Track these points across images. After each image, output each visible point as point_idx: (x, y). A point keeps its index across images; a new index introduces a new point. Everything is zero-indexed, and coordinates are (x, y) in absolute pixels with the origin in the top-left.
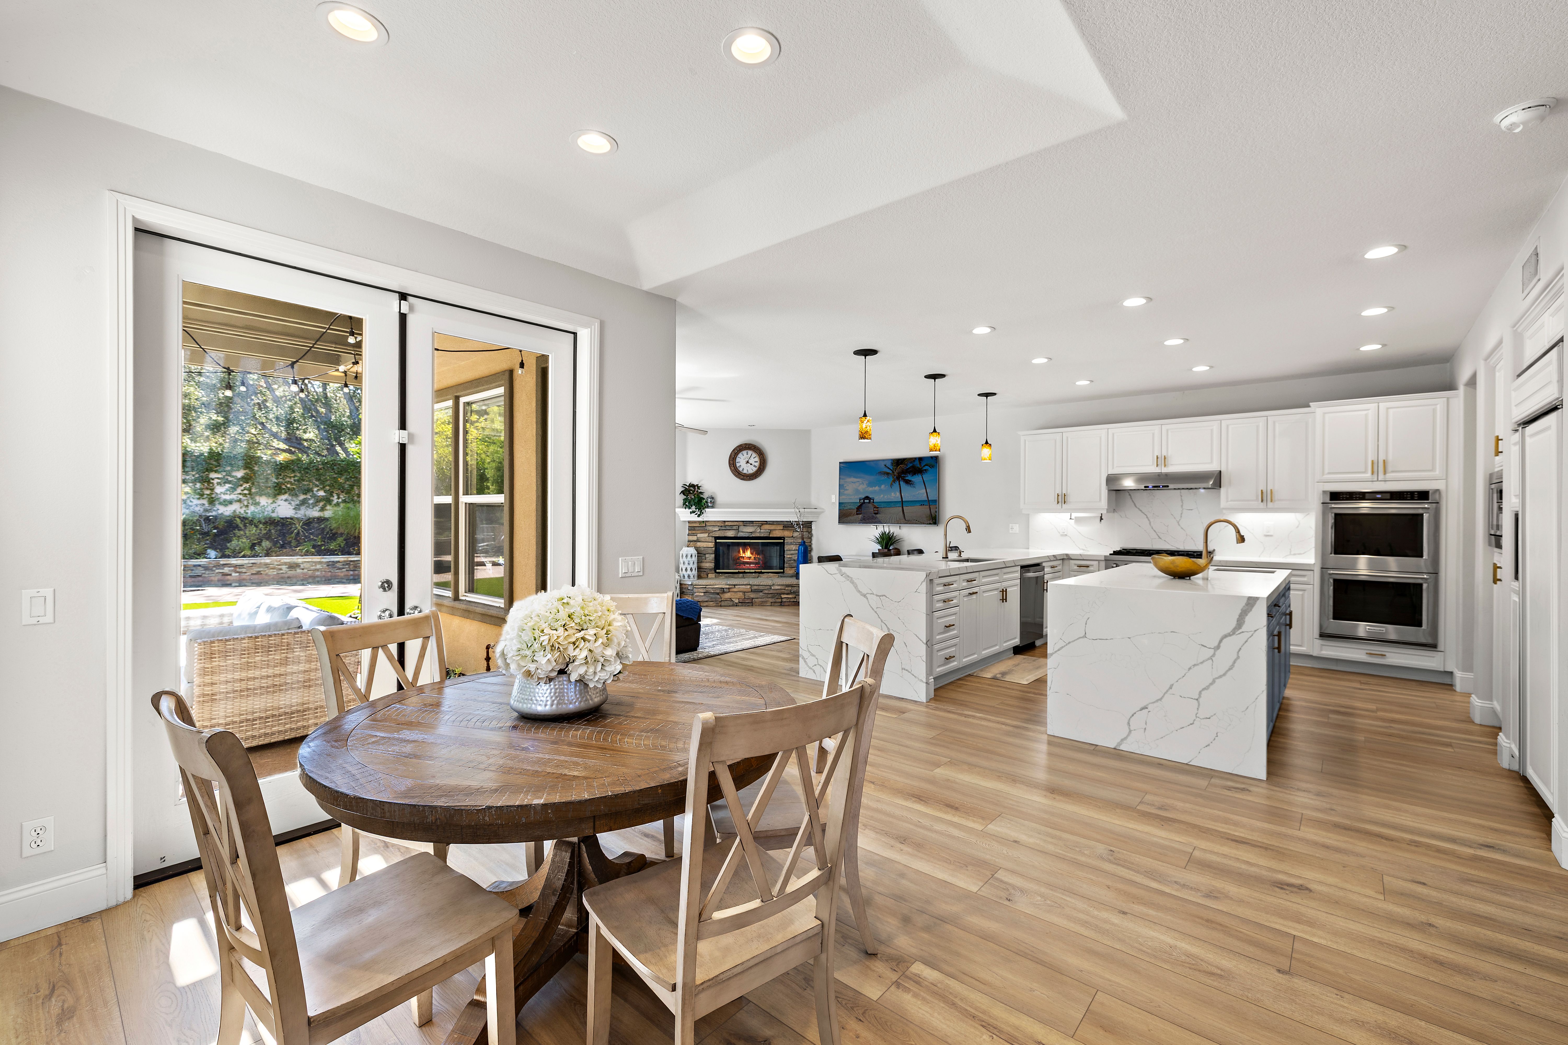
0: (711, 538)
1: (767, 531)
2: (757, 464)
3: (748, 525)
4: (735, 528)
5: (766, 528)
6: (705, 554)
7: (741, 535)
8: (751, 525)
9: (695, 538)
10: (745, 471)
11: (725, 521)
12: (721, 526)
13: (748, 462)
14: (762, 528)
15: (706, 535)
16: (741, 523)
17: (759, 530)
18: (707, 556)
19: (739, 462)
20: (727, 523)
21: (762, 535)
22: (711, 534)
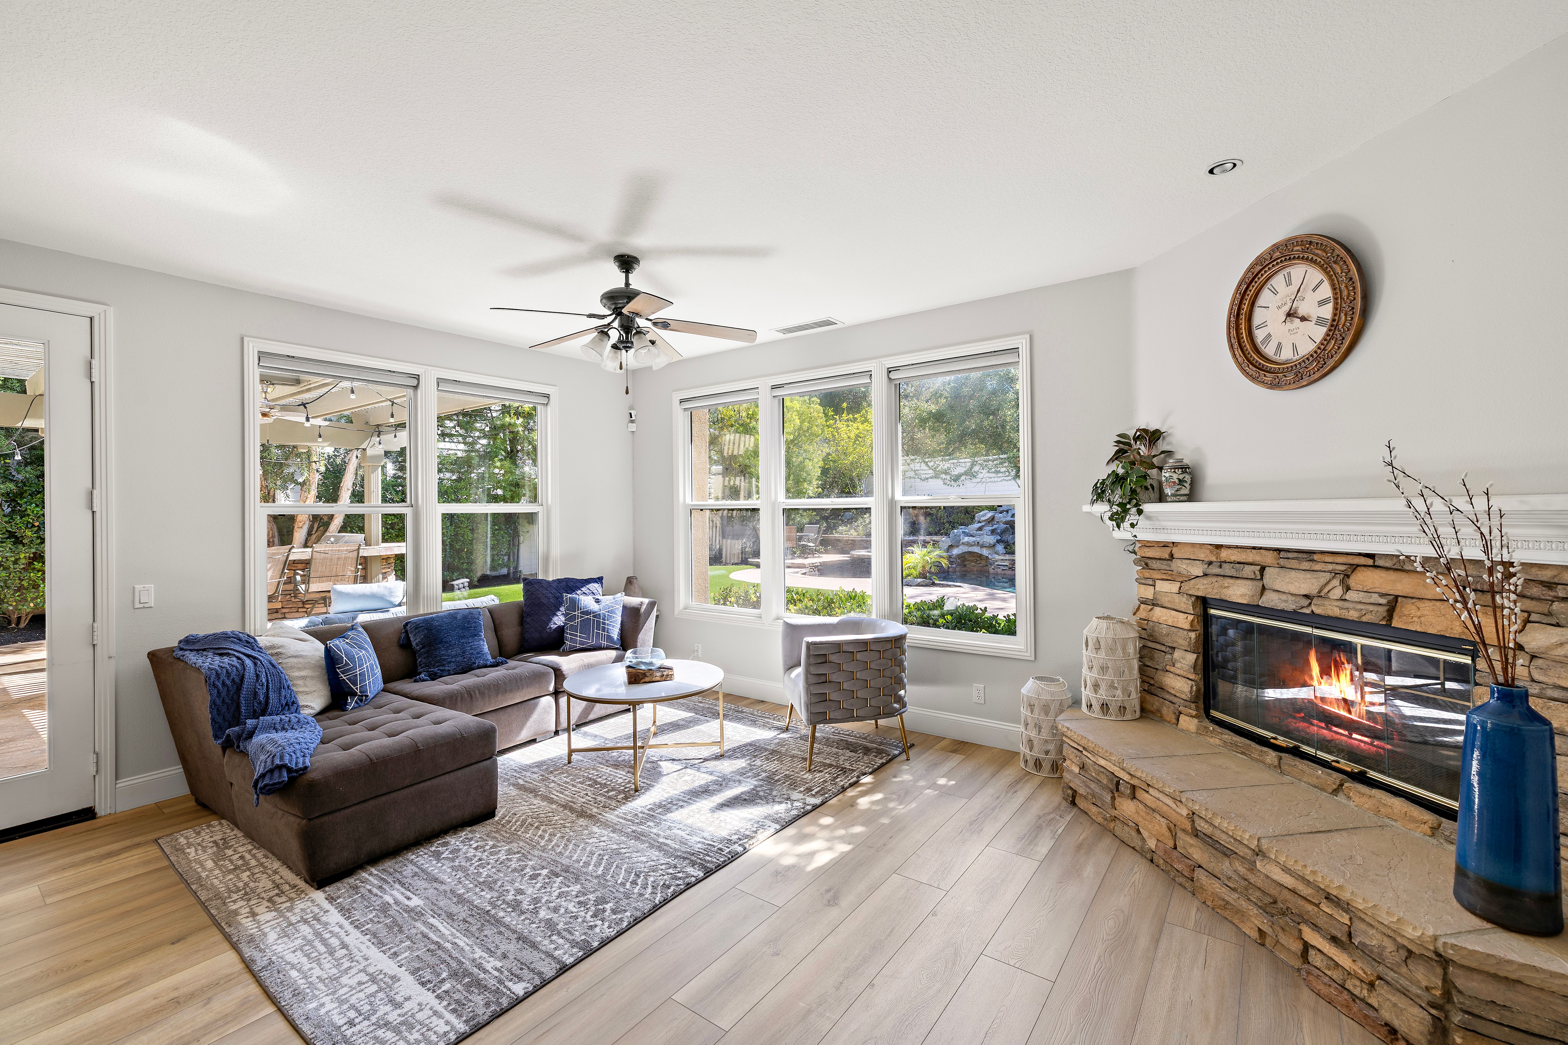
0: (1184, 599)
1: (1375, 598)
2: (1327, 312)
3: (1294, 564)
4: (1248, 571)
5: (1368, 586)
6: (1174, 648)
7: (1270, 600)
8: (1306, 565)
9: (1148, 593)
10: (1287, 354)
11: (1219, 547)
12: (1210, 563)
13: (1290, 315)
14: (1352, 582)
15: (1174, 587)
16: (1268, 558)
17: (1338, 592)
18: (1177, 654)
19: (1264, 325)
20: (1224, 554)
21: (1353, 615)
22: (1186, 587)
